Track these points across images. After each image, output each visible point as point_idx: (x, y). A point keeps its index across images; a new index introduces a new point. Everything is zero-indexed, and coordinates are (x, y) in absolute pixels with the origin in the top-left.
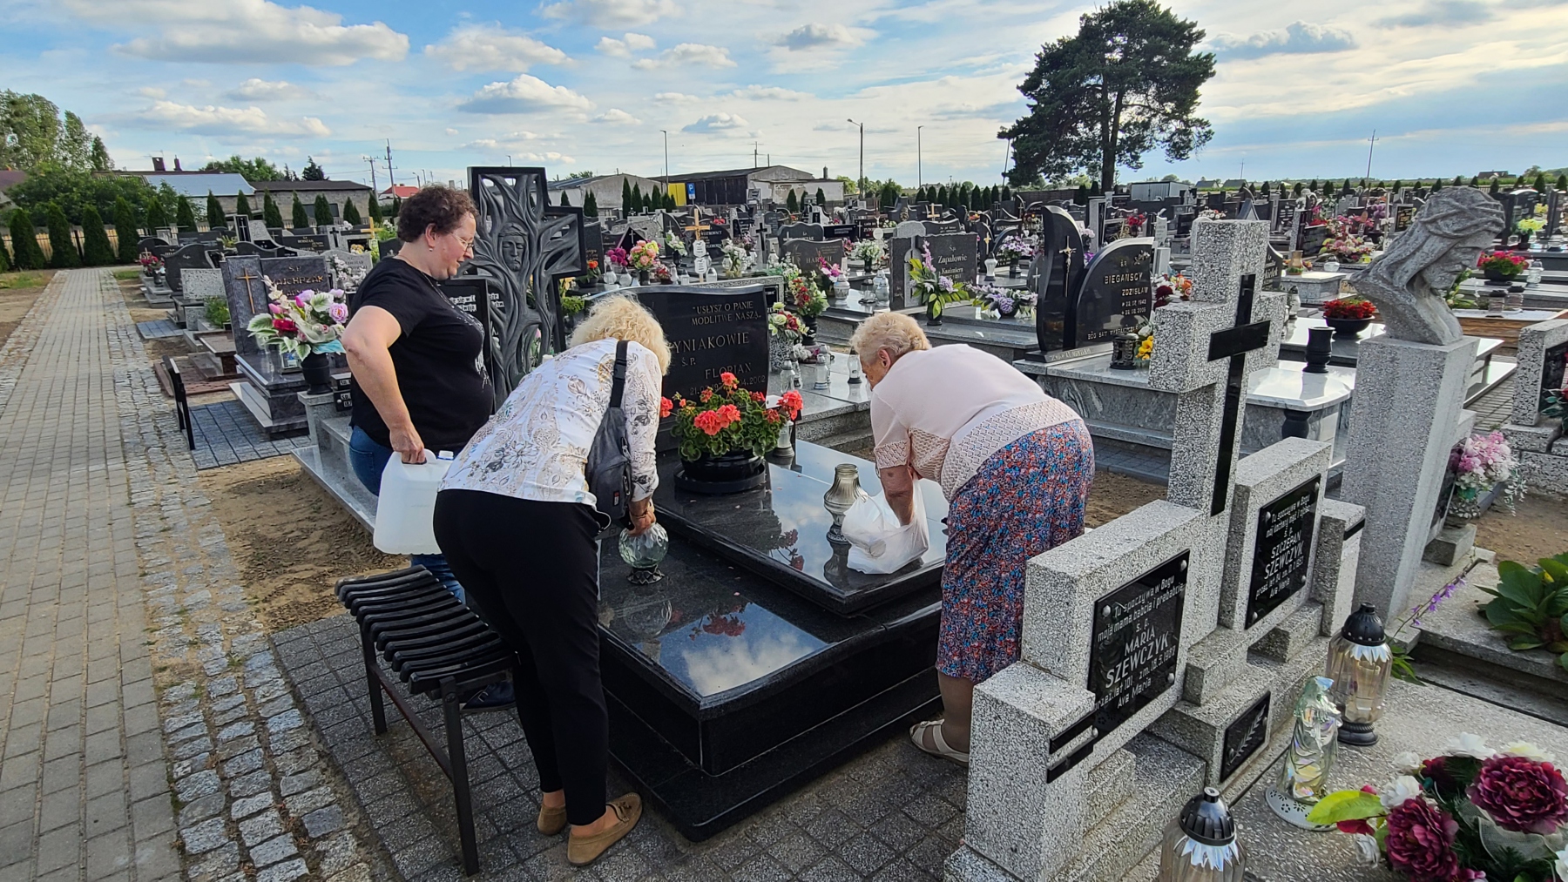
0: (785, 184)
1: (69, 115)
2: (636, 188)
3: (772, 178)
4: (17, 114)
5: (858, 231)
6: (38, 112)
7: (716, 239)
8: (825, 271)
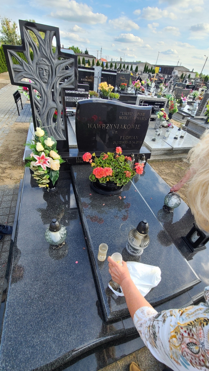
0: (182, 72)
3: (180, 69)
5: (195, 88)
7: (159, 83)
8: (182, 98)
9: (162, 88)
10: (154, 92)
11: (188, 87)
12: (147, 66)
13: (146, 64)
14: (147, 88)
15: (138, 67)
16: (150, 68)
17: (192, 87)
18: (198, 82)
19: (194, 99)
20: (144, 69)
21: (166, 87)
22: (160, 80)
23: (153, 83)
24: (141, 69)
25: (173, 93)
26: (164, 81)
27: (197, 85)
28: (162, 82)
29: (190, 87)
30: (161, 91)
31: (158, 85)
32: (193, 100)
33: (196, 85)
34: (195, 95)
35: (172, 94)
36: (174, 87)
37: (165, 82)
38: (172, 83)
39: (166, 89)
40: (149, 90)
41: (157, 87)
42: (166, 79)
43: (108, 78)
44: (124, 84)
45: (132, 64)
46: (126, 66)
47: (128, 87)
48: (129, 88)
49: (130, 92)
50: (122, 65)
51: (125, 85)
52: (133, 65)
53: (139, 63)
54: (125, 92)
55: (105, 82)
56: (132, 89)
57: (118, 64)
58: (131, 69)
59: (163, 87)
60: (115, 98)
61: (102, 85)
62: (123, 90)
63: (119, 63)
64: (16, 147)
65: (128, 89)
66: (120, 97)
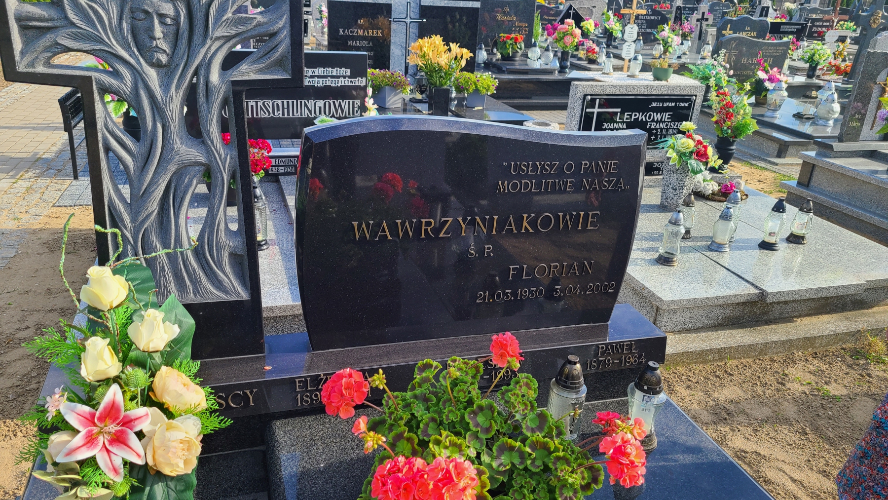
5: (806, 31)
7: (653, 25)
8: (761, 75)
9: (670, 40)
10: (635, 58)
11: (776, 29)
14: (608, 46)
17: (794, 28)
18: (814, 11)
19: (811, 72)
21: (684, 37)
22: (655, 12)
23: (629, 26)
25: (721, 58)
26: (672, 16)
27: (814, 20)
28: (665, 20)
29: (784, 28)
30: (666, 51)
31: (649, 30)
32: (810, 76)
33: (807, 20)
34: (816, 57)
35: (716, 63)
36: (719, 35)
37: (678, 19)
38: (707, 20)
39: (688, 44)
40: (616, 51)
41: (647, 38)
42: (679, 8)
43: (449, 19)
44: (513, 36)
47: (529, 45)
48: (533, 49)
49: (537, 65)
51: (516, 39)
54: (517, 66)
55: (434, 37)
56: (546, 53)
59: (672, 36)
60: (477, 90)
61: (425, 49)
62: (506, 58)
64: (31, 321)
65: (529, 55)
66: (497, 89)
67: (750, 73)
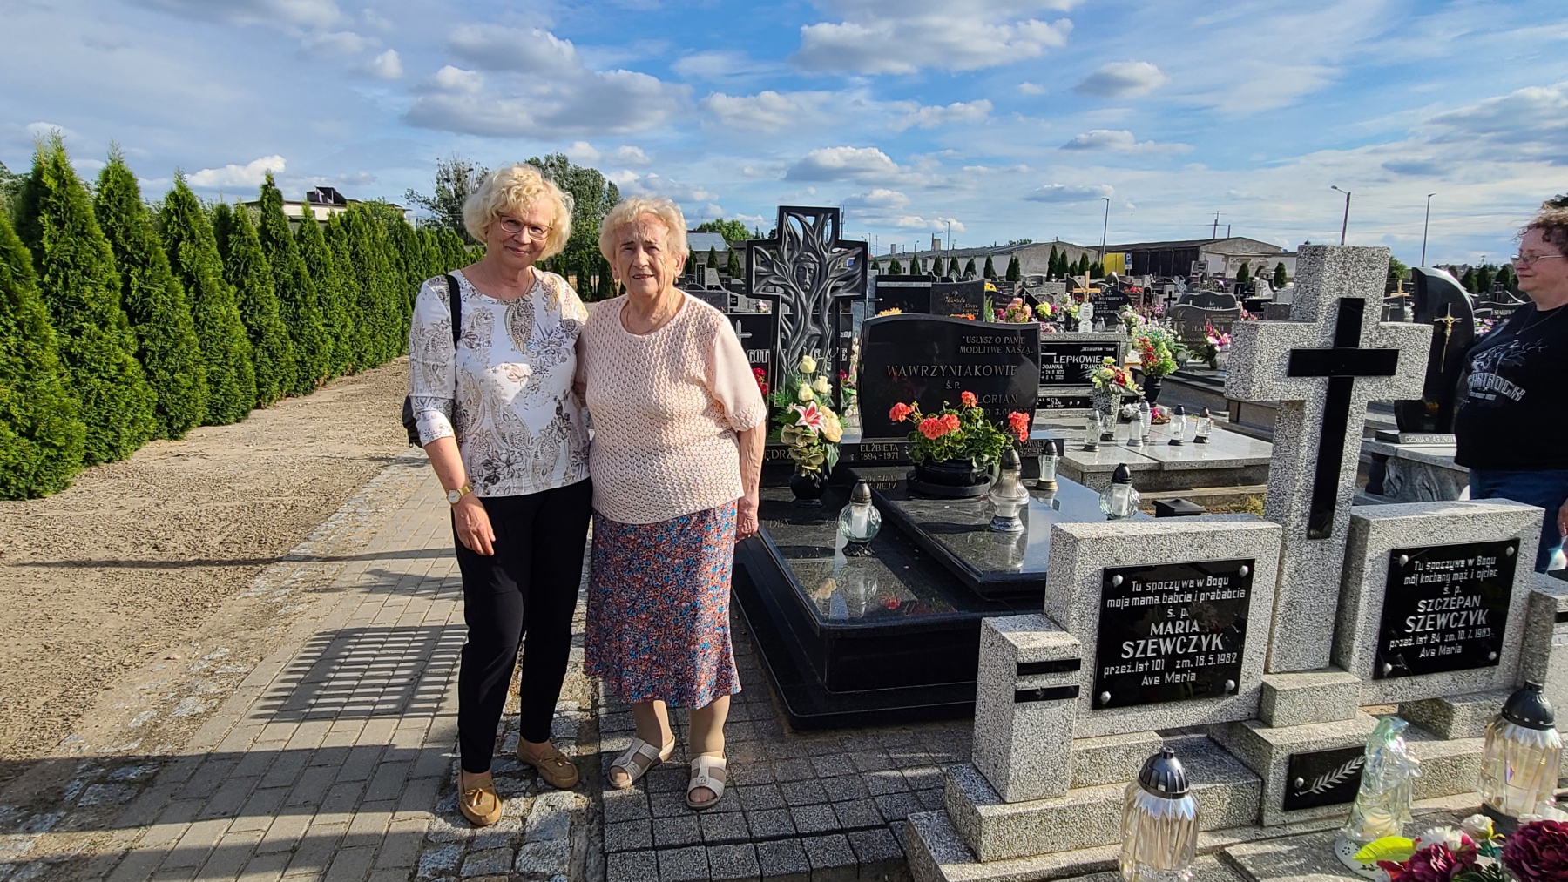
0: (1245, 258)
1: (610, 184)
2: (1064, 256)
3: (1229, 249)
4: (578, 184)
6: (591, 181)
7: (1116, 306)
8: (1212, 340)
9: (1133, 320)
12: (1059, 256)
13: (1054, 247)
15: (1016, 260)
16: (1073, 259)
20: (1047, 267)
23: (1083, 304)
24: (1035, 266)
28: (1128, 302)
31: (1111, 312)
42: (1147, 290)
45: (988, 254)
46: (962, 264)
50: (945, 264)
52: (993, 259)
53: (1025, 245)
57: (924, 262)
58: (989, 271)
59: (1135, 315)
63: (926, 256)
67: (1201, 340)
